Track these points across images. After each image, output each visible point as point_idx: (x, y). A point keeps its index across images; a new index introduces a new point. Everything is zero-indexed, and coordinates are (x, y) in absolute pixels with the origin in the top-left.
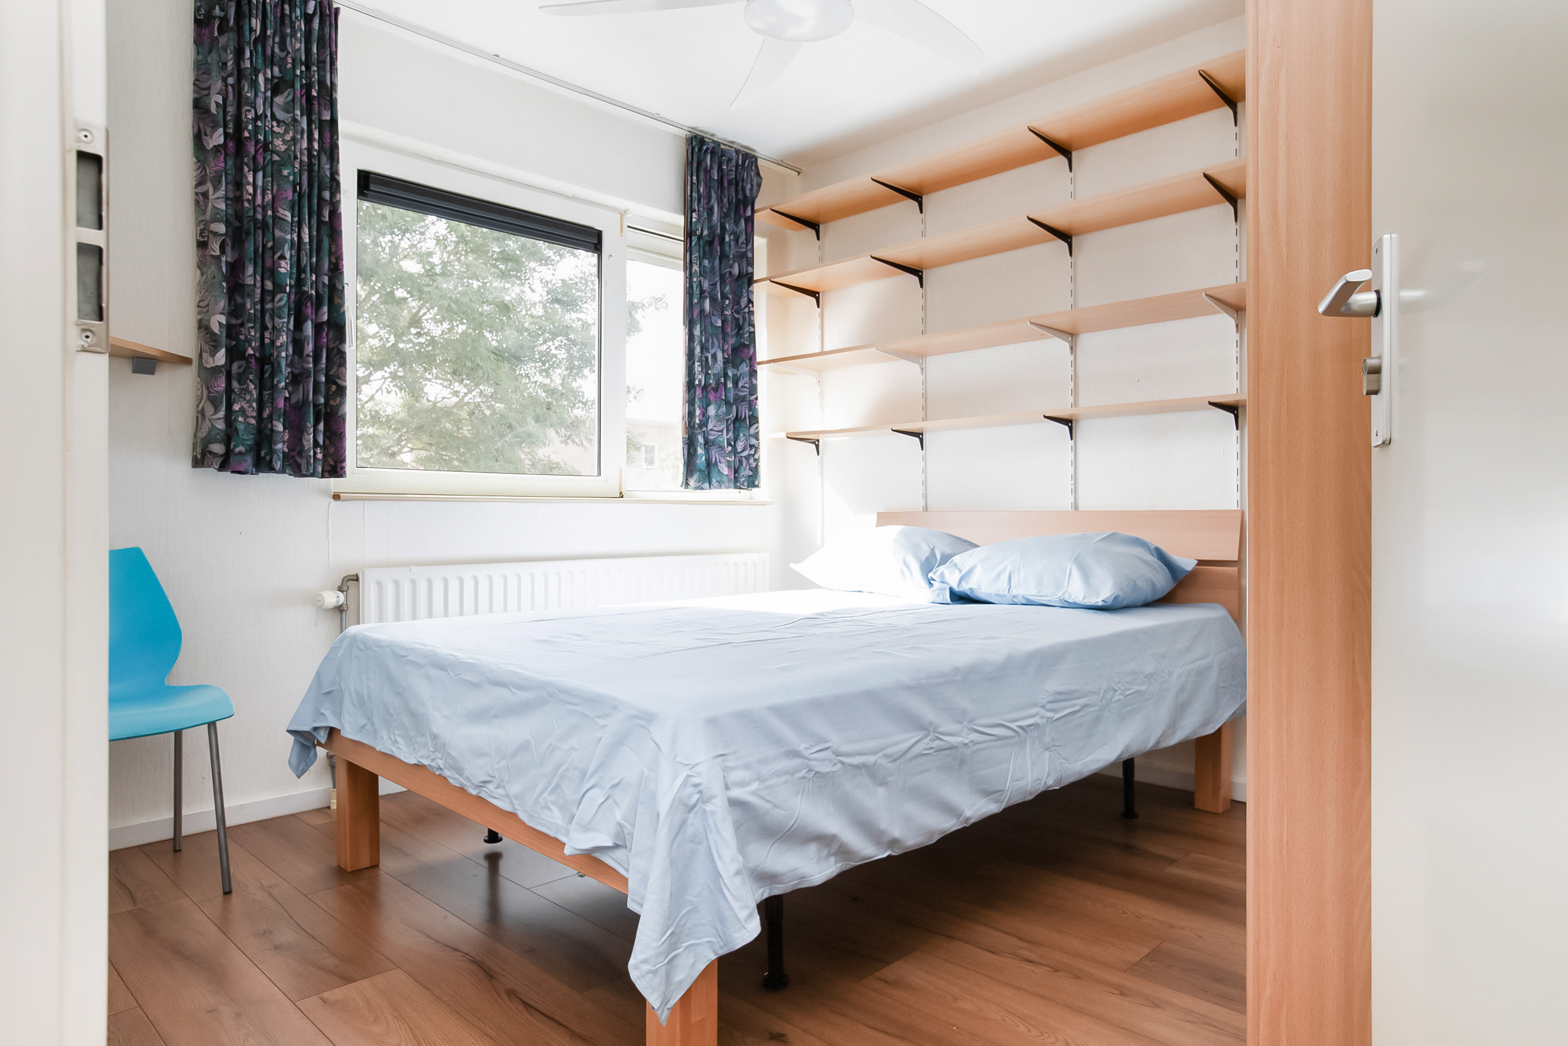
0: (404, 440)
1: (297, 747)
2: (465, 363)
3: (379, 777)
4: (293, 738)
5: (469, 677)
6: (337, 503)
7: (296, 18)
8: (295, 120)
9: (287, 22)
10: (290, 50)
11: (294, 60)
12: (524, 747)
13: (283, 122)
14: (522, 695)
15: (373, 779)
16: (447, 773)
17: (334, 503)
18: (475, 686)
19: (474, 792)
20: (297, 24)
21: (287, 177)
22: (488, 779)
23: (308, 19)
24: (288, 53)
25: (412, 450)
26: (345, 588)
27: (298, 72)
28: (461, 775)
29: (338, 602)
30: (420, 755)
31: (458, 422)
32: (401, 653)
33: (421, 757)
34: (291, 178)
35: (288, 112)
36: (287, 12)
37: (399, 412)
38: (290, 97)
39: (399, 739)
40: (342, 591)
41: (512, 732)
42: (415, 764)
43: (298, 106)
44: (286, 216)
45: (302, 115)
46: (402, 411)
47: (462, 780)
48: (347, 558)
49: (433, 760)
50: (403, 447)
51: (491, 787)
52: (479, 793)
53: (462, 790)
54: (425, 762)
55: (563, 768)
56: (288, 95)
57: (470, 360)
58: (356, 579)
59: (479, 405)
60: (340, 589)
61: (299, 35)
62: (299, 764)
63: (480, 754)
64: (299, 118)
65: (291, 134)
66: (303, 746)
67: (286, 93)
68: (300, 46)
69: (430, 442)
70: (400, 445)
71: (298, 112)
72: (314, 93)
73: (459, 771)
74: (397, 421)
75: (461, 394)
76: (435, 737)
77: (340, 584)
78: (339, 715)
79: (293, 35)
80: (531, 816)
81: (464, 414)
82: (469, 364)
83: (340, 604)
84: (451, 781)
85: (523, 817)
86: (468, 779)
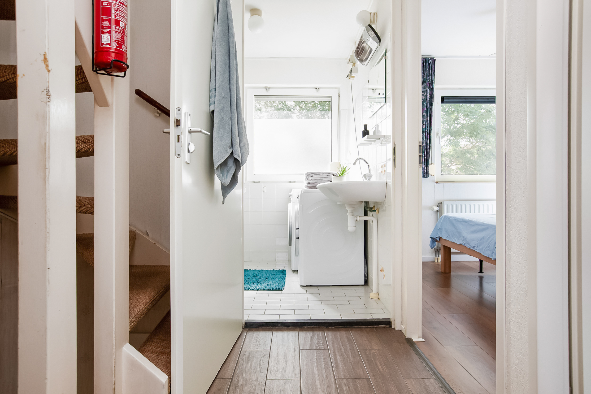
0: (452, 162)
1: (432, 241)
2: (474, 133)
3: (451, 248)
4: (431, 239)
5: (472, 224)
6: (437, 184)
7: (427, 65)
8: (426, 90)
9: (425, 67)
10: (425, 73)
11: (426, 76)
12: (483, 238)
13: (424, 91)
14: (484, 227)
15: (450, 249)
16: (466, 245)
17: (436, 184)
18: (473, 225)
19: (472, 249)
20: (427, 67)
21: (425, 105)
22: (476, 245)
23: (429, 64)
24: (425, 74)
25: (455, 165)
26: (439, 206)
27: (427, 79)
28: (469, 245)
29: (437, 209)
30: (460, 241)
31: (472, 154)
32: (456, 219)
33: (461, 242)
34: (426, 105)
35: (425, 89)
36: (425, 65)
37: (451, 152)
38: (425, 85)
39: (456, 239)
40: (438, 207)
41: (480, 235)
42: (459, 244)
43: (427, 87)
44: (424, 114)
45: (428, 89)
46: (452, 151)
47: (469, 246)
48: (439, 198)
49: (463, 242)
50: (452, 164)
51: (476, 247)
52: (473, 249)
53: (470, 249)
54: (461, 243)
55: (491, 242)
56: (425, 84)
57: (476, 132)
58: (441, 204)
59: (480, 147)
60: (437, 206)
61: (427, 69)
62: (432, 246)
63: (473, 240)
64: (427, 90)
65: (426, 94)
66: (433, 241)
67: (424, 84)
68: (428, 72)
69: (462, 162)
70: (451, 163)
71: (427, 88)
72: (430, 83)
73: (469, 244)
74: (450, 155)
75: (474, 144)
76: (463, 237)
77: (437, 205)
78: (441, 234)
79: (426, 70)
80: (484, 253)
81: (475, 150)
82: (475, 133)
83: (438, 210)
84: (467, 247)
85: (482, 254)
86: (471, 246)
